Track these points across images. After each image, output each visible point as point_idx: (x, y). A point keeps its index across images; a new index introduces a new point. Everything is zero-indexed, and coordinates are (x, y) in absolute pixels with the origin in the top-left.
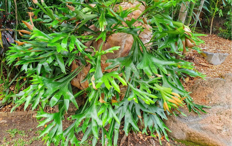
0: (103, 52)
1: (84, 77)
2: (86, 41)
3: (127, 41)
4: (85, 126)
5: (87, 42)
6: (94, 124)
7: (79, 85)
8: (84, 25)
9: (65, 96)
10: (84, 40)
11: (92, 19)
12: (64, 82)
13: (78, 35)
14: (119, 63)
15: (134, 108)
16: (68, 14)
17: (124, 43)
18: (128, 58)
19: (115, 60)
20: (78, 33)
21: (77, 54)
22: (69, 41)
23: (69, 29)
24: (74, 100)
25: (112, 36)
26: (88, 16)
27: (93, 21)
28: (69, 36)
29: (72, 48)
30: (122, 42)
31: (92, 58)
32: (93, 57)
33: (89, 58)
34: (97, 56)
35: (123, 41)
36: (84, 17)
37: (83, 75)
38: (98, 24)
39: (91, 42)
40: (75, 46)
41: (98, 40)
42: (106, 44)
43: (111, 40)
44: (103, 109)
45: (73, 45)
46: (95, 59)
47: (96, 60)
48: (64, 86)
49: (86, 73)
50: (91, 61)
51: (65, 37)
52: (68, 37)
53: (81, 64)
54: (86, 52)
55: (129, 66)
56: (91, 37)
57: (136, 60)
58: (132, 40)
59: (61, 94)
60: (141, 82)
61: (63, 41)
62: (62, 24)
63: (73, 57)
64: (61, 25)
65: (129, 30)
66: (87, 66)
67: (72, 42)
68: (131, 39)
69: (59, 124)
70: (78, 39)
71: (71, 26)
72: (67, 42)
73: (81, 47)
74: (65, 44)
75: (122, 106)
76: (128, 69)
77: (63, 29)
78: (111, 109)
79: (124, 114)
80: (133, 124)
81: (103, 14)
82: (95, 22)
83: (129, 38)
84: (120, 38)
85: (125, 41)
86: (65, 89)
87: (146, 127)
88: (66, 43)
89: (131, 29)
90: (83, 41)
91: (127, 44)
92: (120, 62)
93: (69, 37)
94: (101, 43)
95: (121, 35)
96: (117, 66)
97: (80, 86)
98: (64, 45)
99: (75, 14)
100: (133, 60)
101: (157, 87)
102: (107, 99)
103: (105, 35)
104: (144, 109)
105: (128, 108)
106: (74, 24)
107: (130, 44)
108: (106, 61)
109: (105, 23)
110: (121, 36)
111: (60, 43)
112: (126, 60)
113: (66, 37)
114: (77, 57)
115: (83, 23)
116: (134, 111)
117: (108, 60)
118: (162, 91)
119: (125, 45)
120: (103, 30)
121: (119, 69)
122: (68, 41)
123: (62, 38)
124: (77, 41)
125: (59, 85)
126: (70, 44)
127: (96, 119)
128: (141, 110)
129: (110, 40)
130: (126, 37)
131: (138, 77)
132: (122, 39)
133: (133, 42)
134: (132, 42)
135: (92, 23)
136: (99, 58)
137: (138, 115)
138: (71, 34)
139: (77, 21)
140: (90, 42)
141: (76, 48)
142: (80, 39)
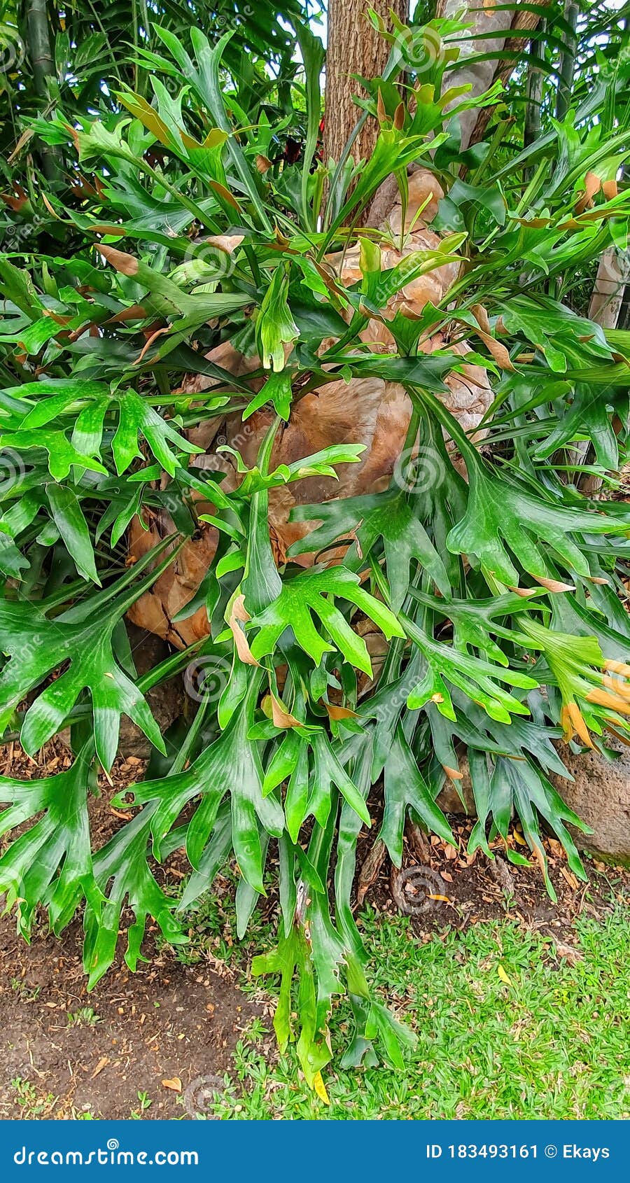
0: (285, 473)
1: (187, 587)
2: (197, 420)
3: (382, 420)
4: (201, 831)
5: (198, 425)
6: (243, 822)
7: (165, 626)
8: (183, 344)
9: (98, 690)
10: (187, 414)
11: (222, 318)
12: (91, 619)
13: (157, 390)
14: (351, 522)
15: (425, 728)
16: (105, 290)
17: (370, 429)
18: (392, 497)
19: (334, 509)
20: (154, 383)
21: (153, 485)
22: (112, 421)
23: (111, 362)
24: (141, 714)
25: (317, 394)
26: (203, 303)
27: (225, 328)
28: (112, 398)
29: (126, 454)
30: (363, 425)
31: (224, 504)
32: (231, 496)
33: (208, 501)
34: (251, 492)
35: (365, 417)
36: (184, 305)
37: (183, 581)
38: (254, 338)
39: (216, 427)
40: (145, 446)
41: (253, 416)
42: (289, 434)
43: (313, 413)
44: (288, 756)
45: (134, 440)
46: (239, 505)
47: (245, 513)
48: (92, 641)
49: (195, 572)
50: (223, 515)
51: (95, 404)
52: (106, 404)
53: (172, 529)
54: (194, 471)
55: (399, 536)
56: (220, 402)
57: (429, 510)
58: (406, 415)
59: (81, 684)
60: (459, 610)
61: (80, 422)
62: (80, 338)
63: (132, 501)
64: (73, 347)
65: (402, 364)
66: (198, 536)
67: (126, 427)
68: (399, 407)
69: (73, 824)
70: (156, 408)
71: (121, 349)
72: (101, 427)
73: (173, 451)
74: (92, 436)
75: (372, 726)
76: (399, 552)
77: (82, 366)
78: (322, 748)
79: (383, 761)
80: (423, 808)
81: (277, 288)
82: (234, 329)
83: (392, 403)
84: (352, 406)
85: (373, 420)
86: (100, 656)
87: (482, 817)
88: (96, 430)
89: (412, 361)
90: (179, 421)
91: (382, 433)
92: (358, 516)
93: (113, 402)
94: (266, 428)
95: (358, 390)
96: (345, 537)
97: (170, 627)
98: (87, 441)
99: (140, 291)
100: (418, 509)
101: (532, 635)
102: (307, 704)
103: (285, 390)
104: (472, 735)
105: (398, 732)
106: (137, 341)
107: (396, 434)
108: (292, 513)
109: (289, 332)
110: (356, 396)
111: (69, 434)
112: (385, 506)
113: (99, 402)
114: (154, 498)
115: (178, 334)
116: (422, 747)
117: (301, 511)
118: (554, 652)
119: (376, 437)
120: (278, 368)
121: (357, 552)
122: (107, 422)
123: (75, 405)
124: (154, 421)
125: (69, 637)
126: (119, 434)
127: (251, 796)
128: (456, 741)
129: (307, 412)
130: (379, 400)
131: (445, 588)
132: (358, 411)
133: (408, 422)
134: (404, 424)
135: (223, 333)
136: (259, 500)
137: (446, 768)
138: (122, 387)
139: (147, 323)
140: (209, 426)
141: (148, 455)
142: (168, 413)
